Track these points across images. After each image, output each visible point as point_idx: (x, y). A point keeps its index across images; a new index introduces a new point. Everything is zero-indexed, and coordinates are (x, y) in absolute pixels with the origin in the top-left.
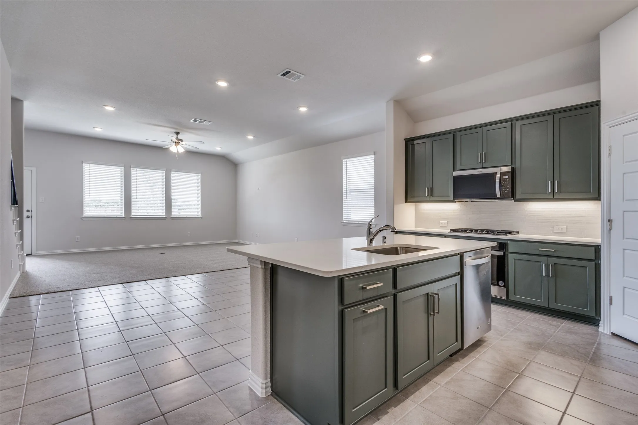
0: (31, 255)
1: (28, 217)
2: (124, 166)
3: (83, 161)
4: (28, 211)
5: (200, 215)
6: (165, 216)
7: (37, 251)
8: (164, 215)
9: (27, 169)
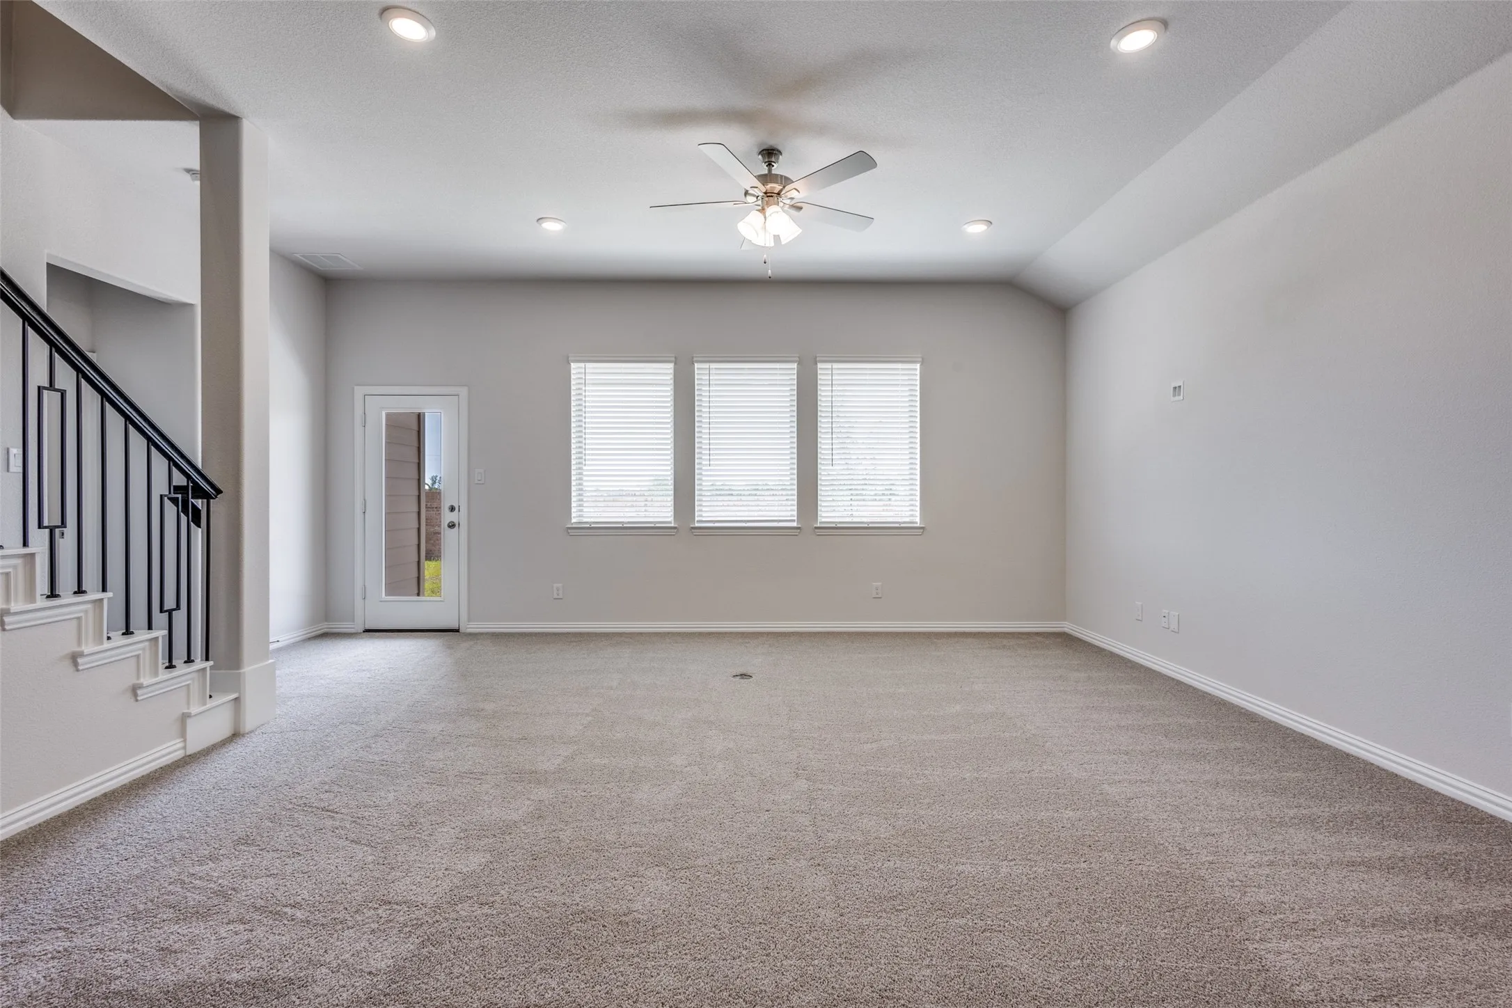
0: (457, 631)
1: (452, 526)
2: (673, 359)
3: (570, 355)
4: (452, 509)
5: (918, 520)
6: (795, 524)
7: (469, 620)
8: (794, 521)
9: (450, 393)
